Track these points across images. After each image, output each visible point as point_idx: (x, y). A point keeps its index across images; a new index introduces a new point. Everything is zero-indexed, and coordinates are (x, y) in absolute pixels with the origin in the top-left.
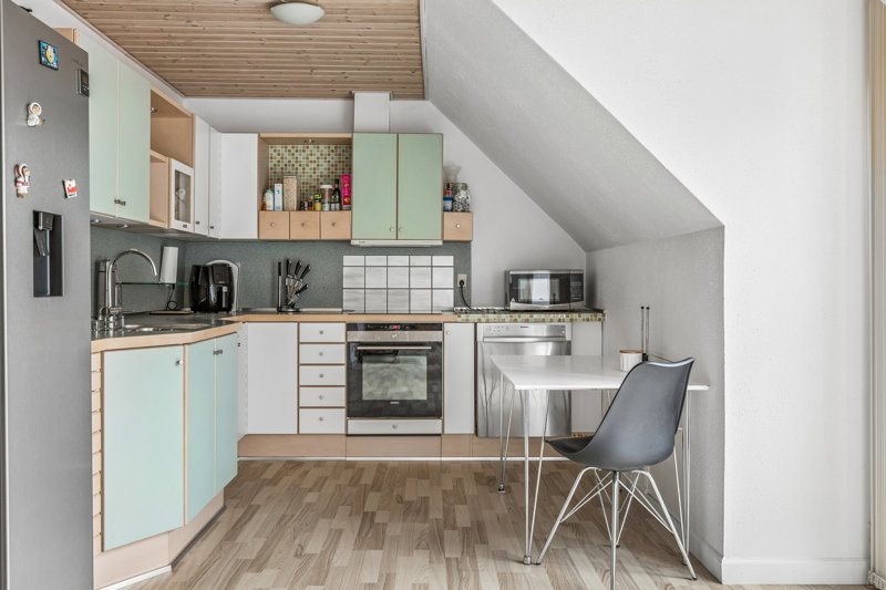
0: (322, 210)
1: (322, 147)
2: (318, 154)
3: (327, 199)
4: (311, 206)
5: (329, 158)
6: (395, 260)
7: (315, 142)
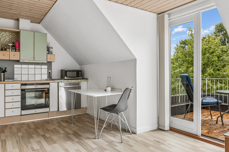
0: (9, 51)
1: (7, 33)
2: (6, 35)
3: (11, 48)
4: (5, 50)
5: (9, 36)
6: (30, 66)
7: (6, 31)
